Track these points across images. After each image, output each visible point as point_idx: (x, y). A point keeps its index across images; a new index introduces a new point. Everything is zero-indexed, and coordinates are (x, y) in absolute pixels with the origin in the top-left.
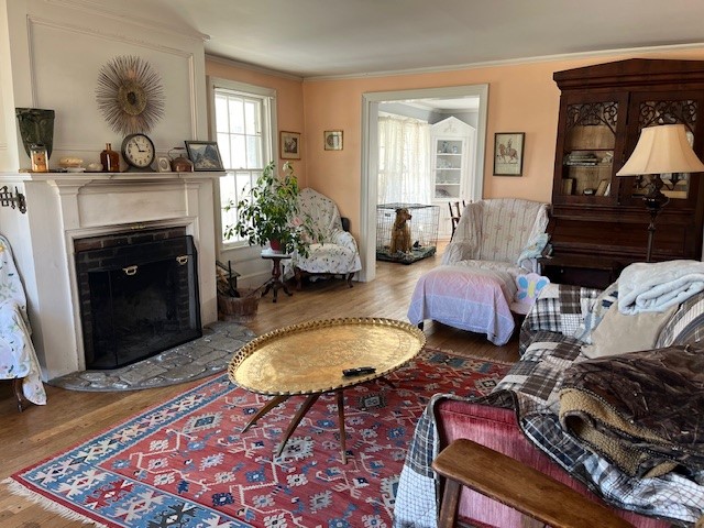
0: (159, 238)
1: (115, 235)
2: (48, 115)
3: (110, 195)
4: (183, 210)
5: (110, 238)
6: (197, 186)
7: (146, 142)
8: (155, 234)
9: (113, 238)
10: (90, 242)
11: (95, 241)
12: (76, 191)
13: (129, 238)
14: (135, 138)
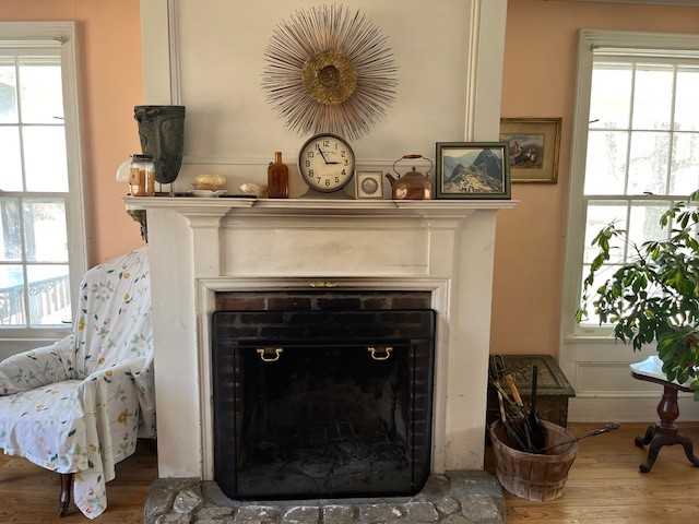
0: (373, 306)
1: (289, 292)
2: (176, 114)
3: (277, 231)
4: (419, 265)
5: (278, 296)
6: (454, 224)
7: (341, 147)
8: (364, 298)
9: (286, 296)
10: (247, 298)
11: (253, 297)
12: (217, 223)
13: (314, 299)
14: (321, 143)
